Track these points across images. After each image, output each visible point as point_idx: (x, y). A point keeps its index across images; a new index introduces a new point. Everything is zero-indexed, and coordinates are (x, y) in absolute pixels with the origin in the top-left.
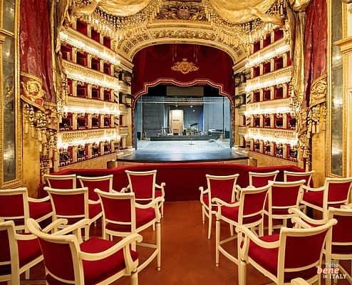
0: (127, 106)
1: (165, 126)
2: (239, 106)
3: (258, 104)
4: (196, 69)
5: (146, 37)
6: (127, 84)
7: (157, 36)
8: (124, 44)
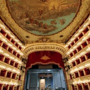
0: (23, 72)
1: (38, 86)
2: (67, 71)
3: (75, 66)
4: (49, 58)
5: (33, 49)
6: (25, 63)
7: (36, 48)
8: (25, 50)
